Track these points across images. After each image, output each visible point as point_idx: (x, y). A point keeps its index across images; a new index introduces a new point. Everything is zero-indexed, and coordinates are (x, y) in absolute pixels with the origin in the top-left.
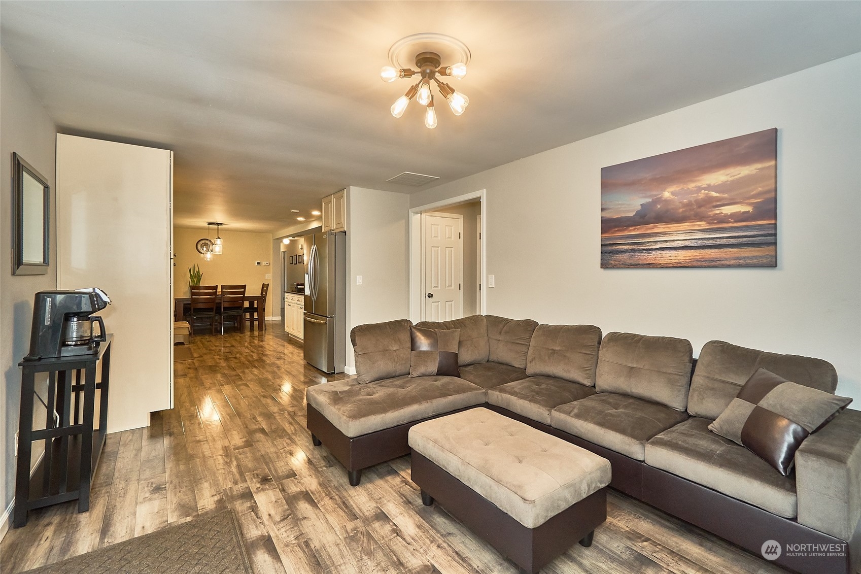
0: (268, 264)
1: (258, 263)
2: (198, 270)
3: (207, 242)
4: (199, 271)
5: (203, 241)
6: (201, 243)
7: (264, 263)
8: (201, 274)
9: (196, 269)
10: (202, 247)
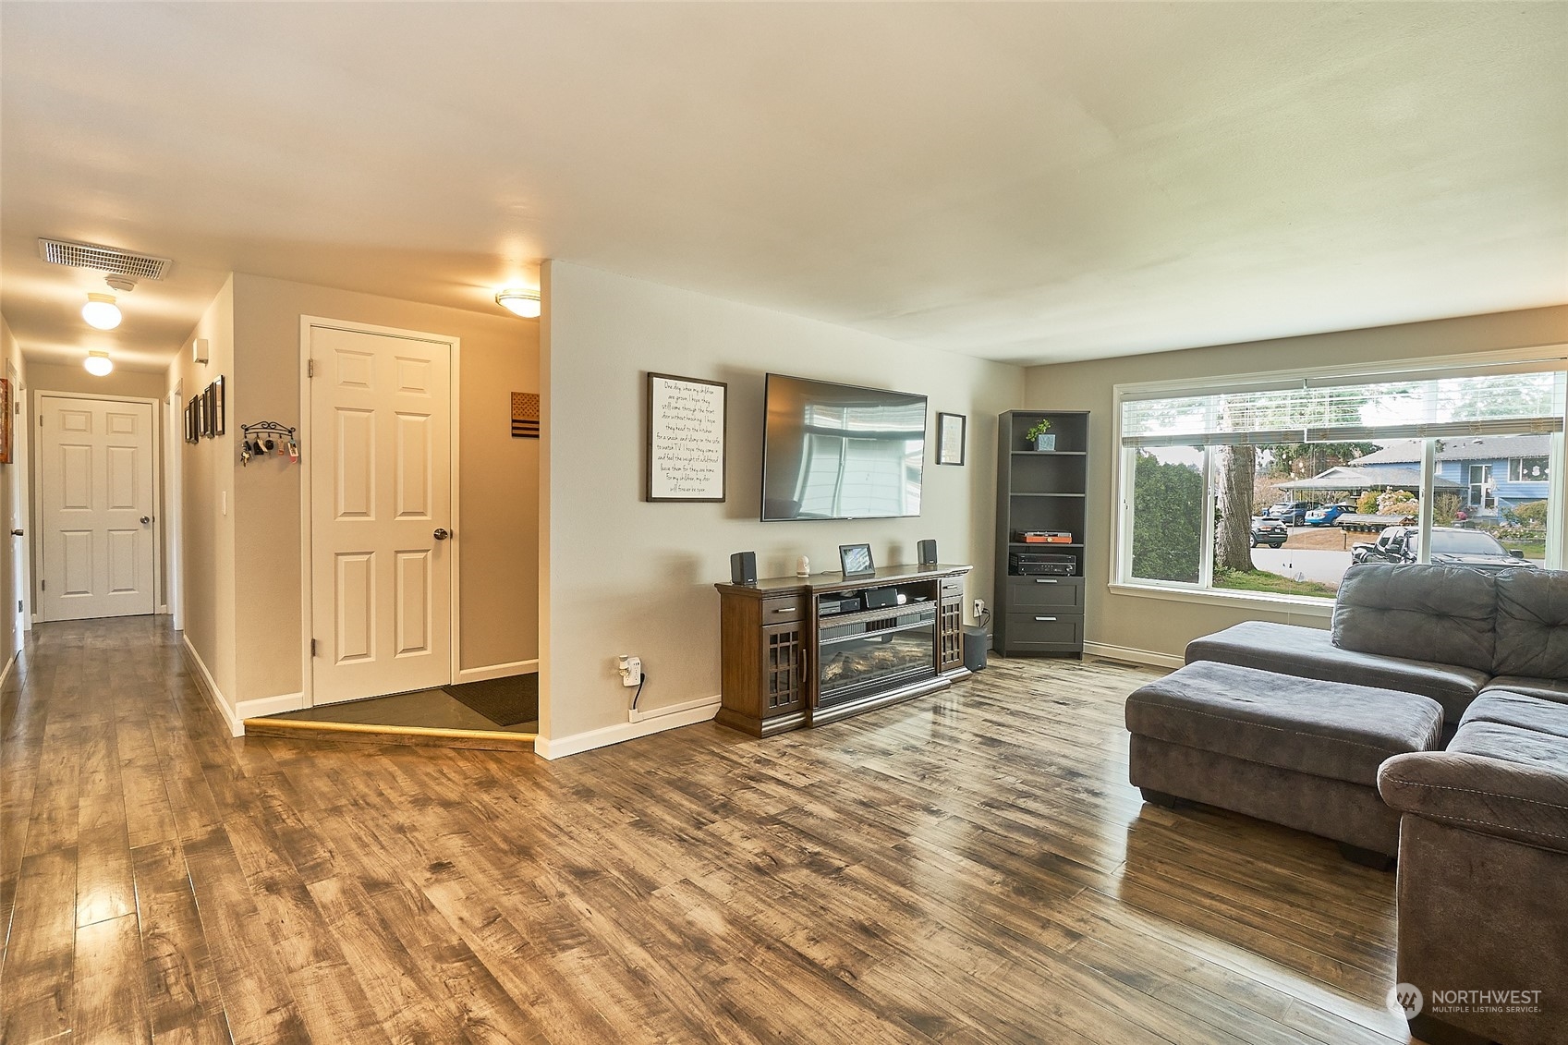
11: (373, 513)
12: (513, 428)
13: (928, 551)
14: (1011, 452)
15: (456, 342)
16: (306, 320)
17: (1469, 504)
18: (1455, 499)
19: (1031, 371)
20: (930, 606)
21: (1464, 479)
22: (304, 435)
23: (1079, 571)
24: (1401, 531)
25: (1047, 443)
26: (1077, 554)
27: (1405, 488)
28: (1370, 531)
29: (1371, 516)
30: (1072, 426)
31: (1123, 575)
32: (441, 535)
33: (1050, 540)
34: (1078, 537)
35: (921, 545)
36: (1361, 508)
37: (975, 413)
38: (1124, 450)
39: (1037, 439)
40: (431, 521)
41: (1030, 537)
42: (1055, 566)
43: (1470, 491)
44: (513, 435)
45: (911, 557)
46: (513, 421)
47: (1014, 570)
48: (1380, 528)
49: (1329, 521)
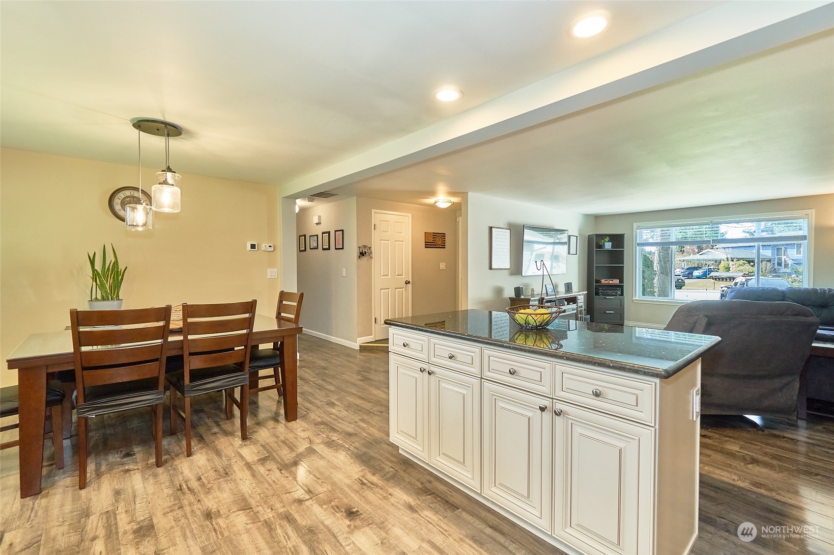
0: (272, 248)
1: (253, 246)
2: (113, 260)
3: (136, 194)
4: (116, 263)
5: (127, 193)
6: (122, 195)
7: (264, 246)
8: (121, 267)
9: (110, 258)
10: (123, 204)
11: (390, 275)
12: (426, 245)
13: (568, 287)
14: (595, 249)
15: (410, 215)
16: (373, 211)
17: (776, 266)
18: (769, 264)
19: (597, 218)
20: (574, 306)
21: (772, 254)
22: (373, 249)
23: (622, 294)
24: (744, 279)
25: (608, 246)
26: (622, 287)
27: (743, 259)
28: (726, 280)
29: (727, 273)
30: (618, 240)
31: (638, 296)
32: (407, 283)
33: (611, 282)
34: (621, 281)
35: (566, 285)
36: (721, 270)
37: (580, 234)
38: (638, 247)
39: (604, 244)
40: (404, 278)
41: (603, 281)
42: (613, 292)
43: (776, 260)
44: (426, 247)
45: (562, 289)
46: (426, 242)
47: (597, 294)
48: (732, 279)
49: (704, 276)
